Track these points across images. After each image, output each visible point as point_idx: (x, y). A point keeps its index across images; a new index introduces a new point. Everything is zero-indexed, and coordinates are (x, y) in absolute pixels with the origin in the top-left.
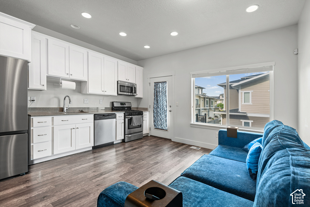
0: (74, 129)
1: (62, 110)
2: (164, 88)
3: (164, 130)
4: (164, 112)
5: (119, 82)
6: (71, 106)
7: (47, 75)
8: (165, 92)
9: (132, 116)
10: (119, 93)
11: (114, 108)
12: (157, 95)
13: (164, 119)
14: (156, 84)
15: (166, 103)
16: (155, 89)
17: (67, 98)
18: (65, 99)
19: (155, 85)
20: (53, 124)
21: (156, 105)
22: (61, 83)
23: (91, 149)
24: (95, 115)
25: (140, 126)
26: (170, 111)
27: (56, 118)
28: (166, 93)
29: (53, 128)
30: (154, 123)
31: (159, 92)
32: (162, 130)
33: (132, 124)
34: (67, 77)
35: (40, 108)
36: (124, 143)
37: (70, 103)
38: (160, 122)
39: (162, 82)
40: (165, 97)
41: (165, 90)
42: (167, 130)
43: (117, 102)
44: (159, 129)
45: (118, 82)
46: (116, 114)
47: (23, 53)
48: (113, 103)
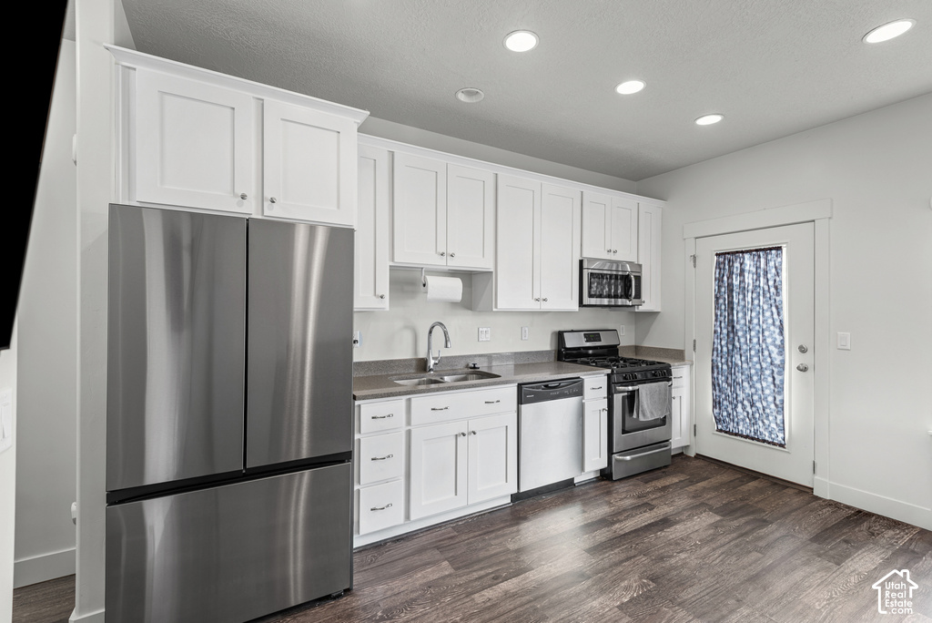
0: (464, 435)
1: (422, 365)
2: (766, 273)
3: (769, 443)
4: (767, 372)
5: (585, 265)
6: (446, 353)
7: (392, 264)
8: (772, 290)
9: (636, 388)
10: (587, 300)
11: (565, 355)
12: (731, 303)
13: (770, 399)
14: (727, 259)
15: (781, 333)
16: (720, 280)
17: (438, 331)
18: (430, 332)
19: (718, 263)
20: (409, 423)
21: (723, 343)
22: (424, 285)
23: (508, 500)
24: (520, 386)
25: (663, 422)
26: (803, 369)
27: (417, 400)
28: (778, 294)
29: (409, 433)
30: (717, 411)
31: (743, 290)
32: (758, 440)
33: (635, 416)
34: (441, 263)
35: (369, 362)
36: (609, 484)
37: (446, 347)
38: (748, 409)
39: (757, 250)
40: (774, 309)
41: (771, 283)
42: (782, 446)
43: (572, 331)
44: (742, 436)
45: (581, 262)
46: (583, 380)
47: (338, 207)
48: (560, 336)
